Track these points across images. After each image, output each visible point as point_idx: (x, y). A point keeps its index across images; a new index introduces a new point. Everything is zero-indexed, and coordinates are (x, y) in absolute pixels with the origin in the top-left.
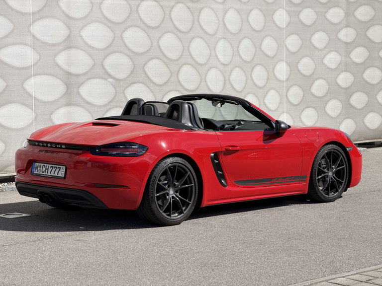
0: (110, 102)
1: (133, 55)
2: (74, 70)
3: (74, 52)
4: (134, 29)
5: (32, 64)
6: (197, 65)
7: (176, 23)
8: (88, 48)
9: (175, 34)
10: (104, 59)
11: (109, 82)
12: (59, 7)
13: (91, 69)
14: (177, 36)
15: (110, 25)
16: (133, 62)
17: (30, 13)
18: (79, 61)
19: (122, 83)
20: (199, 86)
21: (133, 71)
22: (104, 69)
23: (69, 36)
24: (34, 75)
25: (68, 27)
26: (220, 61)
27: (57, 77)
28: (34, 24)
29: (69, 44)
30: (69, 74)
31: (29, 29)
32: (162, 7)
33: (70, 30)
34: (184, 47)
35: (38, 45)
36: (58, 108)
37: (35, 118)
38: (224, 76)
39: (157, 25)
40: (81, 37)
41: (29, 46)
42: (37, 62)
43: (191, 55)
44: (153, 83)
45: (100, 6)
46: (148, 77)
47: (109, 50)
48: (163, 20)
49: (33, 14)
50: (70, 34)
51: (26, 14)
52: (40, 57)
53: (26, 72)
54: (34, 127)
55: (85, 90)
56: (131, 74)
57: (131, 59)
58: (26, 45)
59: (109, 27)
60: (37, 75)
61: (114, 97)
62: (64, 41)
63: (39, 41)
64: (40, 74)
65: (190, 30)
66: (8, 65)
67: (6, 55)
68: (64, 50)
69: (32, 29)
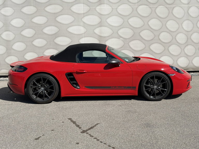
0: (121, 48)
1: (133, 28)
2: (103, 35)
3: (103, 28)
4: (135, 18)
5: (83, 33)
6: (170, 32)
7: (158, 14)
8: (110, 26)
9: (157, 19)
10: (118, 30)
11: (121, 39)
12: (96, 11)
13: (111, 35)
14: (159, 20)
15: (121, 16)
16: (134, 31)
17: (82, 14)
18: (106, 32)
19: (127, 40)
20: (171, 41)
21: (133, 35)
22: (119, 35)
24: (84, 37)
25: (100, 18)
26: (185, 30)
27: (95, 38)
28: (84, 18)
29: (100, 25)
30: (101, 36)
31: (81, 20)
32: (150, 8)
34: (162, 24)
35: (85, 25)
38: (187, 36)
39: (148, 16)
40: (107, 22)
41: (82, 26)
42: (85, 32)
43: (167, 28)
44: (144, 40)
45: (116, 9)
46: (142, 37)
47: (121, 27)
48: (151, 13)
49: (83, 14)
50: (101, 21)
51: (80, 14)
52: (87, 30)
53: (80, 36)
55: (108, 43)
56: (132, 36)
57: (132, 30)
58: (80, 26)
59: (121, 18)
60: (85, 37)
61: (123, 46)
62: (98, 24)
63: (86, 24)
64: (87, 37)
65: (167, 17)
66: (72, 34)
67: (71, 30)
68: (98, 27)
69: (83, 20)
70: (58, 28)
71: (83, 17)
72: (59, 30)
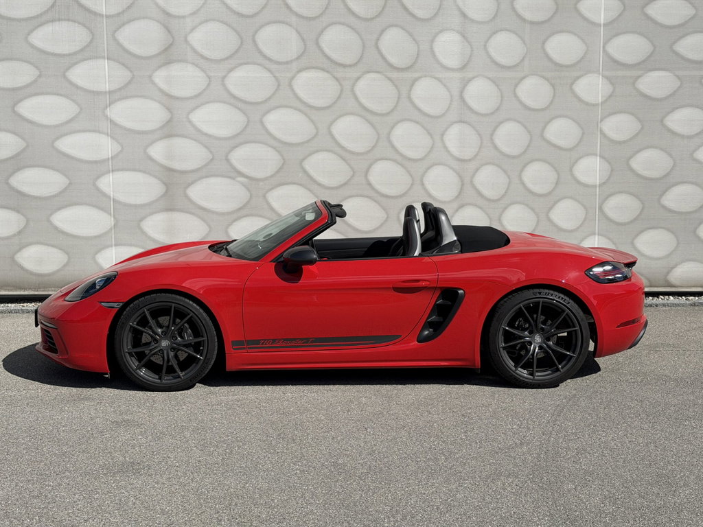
0: (240, 209)
1: (281, 146)
2: (177, 165)
3: (177, 142)
4: (283, 111)
5: (110, 156)
6: (403, 161)
7: (363, 101)
8: (201, 137)
9: (361, 116)
10: (230, 151)
11: (239, 182)
12: (153, 83)
13: (206, 165)
14: (367, 120)
15: (240, 105)
16: (282, 156)
17: (106, 92)
18: (187, 154)
19: (261, 183)
20: (409, 189)
21: (281, 168)
22: (231, 165)
23: (169, 121)
24: (113, 171)
25: (169, 109)
26: (452, 155)
27: (150, 174)
28: (112, 106)
29: (169, 130)
30: (170, 170)
31: (103, 112)
32: (337, 79)
33: (171, 112)
34: (378, 134)
35: (116, 132)
36: (152, 214)
37: (115, 225)
38: (460, 177)
39: (328, 105)
40: (190, 122)
41: (104, 134)
42: (117, 155)
43: (393, 147)
44: (319, 185)
45: (223, 81)
46: (310, 177)
47: (237, 140)
48: (339, 97)
49: (110, 92)
50: (171, 118)
51: (98, 93)
52: (122, 148)
53: (100, 167)
54: (113, 236)
55: (196, 192)
56: (278, 172)
57: (278, 152)
58: (99, 132)
59: (239, 109)
60: (118, 170)
61: (248, 203)
62: (162, 128)
63: (121, 127)
64: (122, 170)
65: (392, 111)
66: (72, 158)
67: (67, 145)
68: (161, 139)
69: (108, 112)
70: (23, 139)
71: (110, 105)
72: (27, 146)
